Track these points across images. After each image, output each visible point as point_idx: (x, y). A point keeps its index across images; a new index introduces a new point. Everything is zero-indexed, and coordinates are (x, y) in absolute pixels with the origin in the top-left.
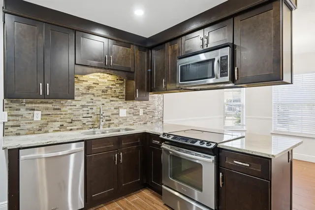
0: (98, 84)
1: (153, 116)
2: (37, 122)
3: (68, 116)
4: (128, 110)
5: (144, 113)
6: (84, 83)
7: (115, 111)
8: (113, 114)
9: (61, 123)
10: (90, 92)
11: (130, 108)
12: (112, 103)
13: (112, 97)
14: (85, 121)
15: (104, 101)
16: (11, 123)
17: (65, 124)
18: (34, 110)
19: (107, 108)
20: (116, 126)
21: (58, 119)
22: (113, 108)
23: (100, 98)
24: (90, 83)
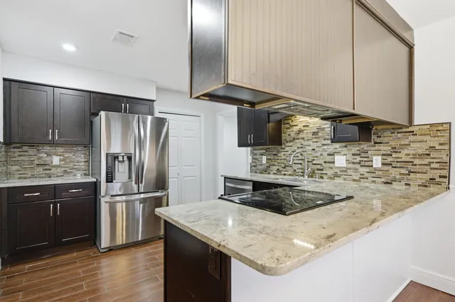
0: (308, 126)
1: (410, 172)
2: (264, 164)
3: (283, 161)
4: (350, 158)
6: (294, 128)
7: (329, 159)
8: (325, 162)
9: (278, 167)
10: (300, 136)
11: (353, 155)
12: (325, 147)
13: (324, 140)
14: (295, 167)
15: (314, 146)
16: (253, 164)
17: (281, 169)
18: (262, 155)
19: (318, 154)
20: (331, 178)
21: (276, 163)
22: (325, 154)
23: (310, 143)
24: (300, 126)
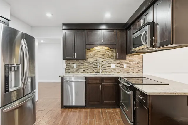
0: (100, 52)
1: (134, 69)
2: (75, 68)
3: (87, 67)
4: (116, 64)
5: (127, 67)
6: (93, 52)
7: (109, 65)
8: (107, 67)
9: (84, 70)
10: (96, 56)
11: (118, 64)
12: (107, 61)
13: (107, 58)
14: (94, 69)
15: (103, 60)
16: (67, 69)
17: (85, 70)
18: (74, 64)
19: (104, 63)
20: (109, 73)
21: (83, 68)
22: (107, 63)
23: (101, 59)
24: (96, 52)
